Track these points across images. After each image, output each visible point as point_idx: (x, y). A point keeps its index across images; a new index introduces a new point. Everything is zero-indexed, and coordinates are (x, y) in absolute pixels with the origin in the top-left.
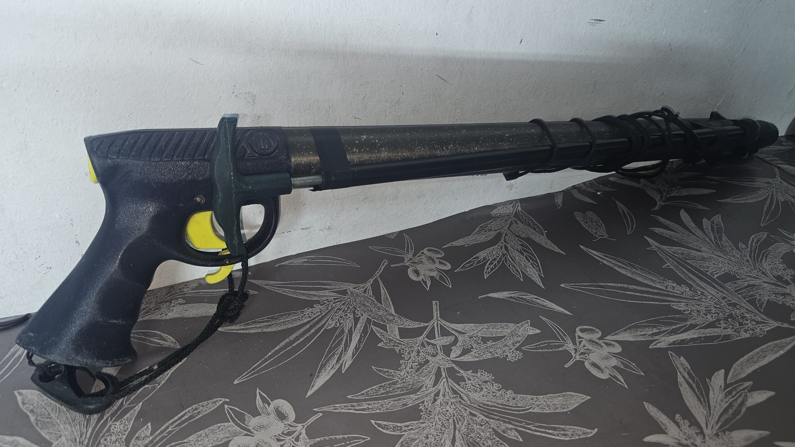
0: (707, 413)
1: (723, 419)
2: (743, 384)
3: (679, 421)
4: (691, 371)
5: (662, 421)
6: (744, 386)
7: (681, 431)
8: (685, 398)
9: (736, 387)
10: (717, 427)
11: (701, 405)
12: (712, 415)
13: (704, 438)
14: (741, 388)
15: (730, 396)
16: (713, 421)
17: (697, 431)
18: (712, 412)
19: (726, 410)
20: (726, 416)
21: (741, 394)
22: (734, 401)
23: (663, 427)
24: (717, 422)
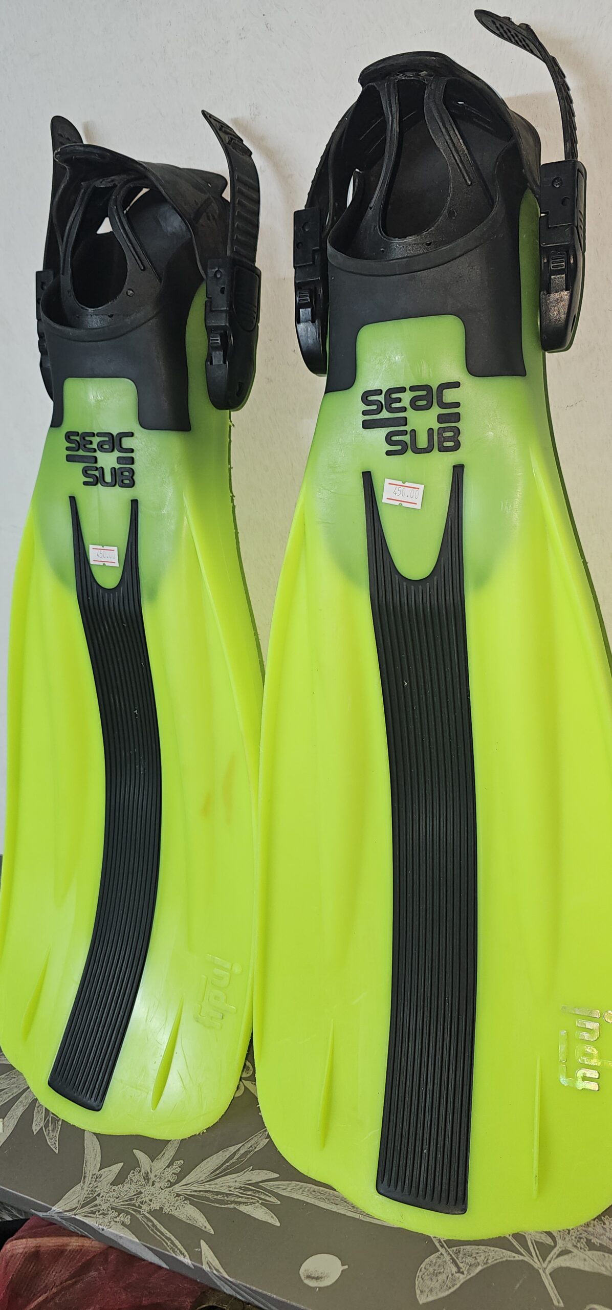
0: (203, 1180)
1: (204, 1194)
2: (270, 1197)
3: (174, 1165)
4: (252, 1153)
5: (165, 1154)
6: (267, 1198)
7: (164, 1169)
8: (208, 1159)
9: (260, 1192)
10: (188, 1193)
11: (209, 1173)
12: (203, 1184)
13: (167, 1187)
14: (263, 1197)
15: (241, 1191)
16: (195, 1187)
17: (172, 1181)
18: (206, 1184)
19: (218, 1193)
20: (209, 1195)
21: (252, 1199)
22: (237, 1195)
23: (159, 1157)
24: (196, 1191)
